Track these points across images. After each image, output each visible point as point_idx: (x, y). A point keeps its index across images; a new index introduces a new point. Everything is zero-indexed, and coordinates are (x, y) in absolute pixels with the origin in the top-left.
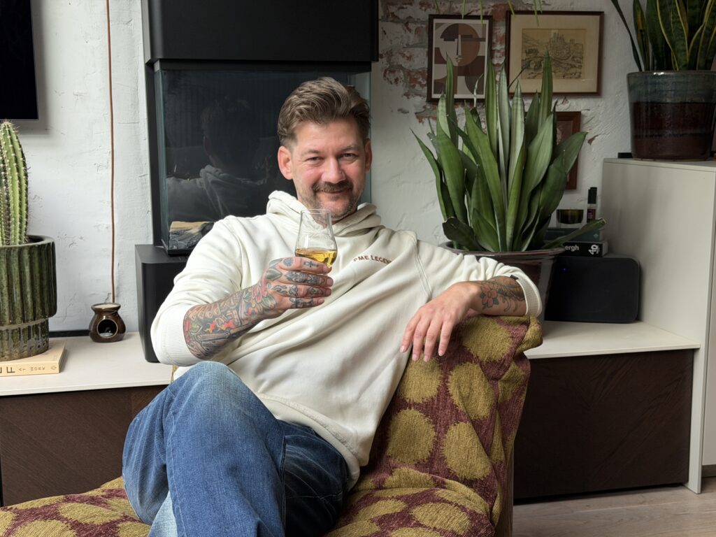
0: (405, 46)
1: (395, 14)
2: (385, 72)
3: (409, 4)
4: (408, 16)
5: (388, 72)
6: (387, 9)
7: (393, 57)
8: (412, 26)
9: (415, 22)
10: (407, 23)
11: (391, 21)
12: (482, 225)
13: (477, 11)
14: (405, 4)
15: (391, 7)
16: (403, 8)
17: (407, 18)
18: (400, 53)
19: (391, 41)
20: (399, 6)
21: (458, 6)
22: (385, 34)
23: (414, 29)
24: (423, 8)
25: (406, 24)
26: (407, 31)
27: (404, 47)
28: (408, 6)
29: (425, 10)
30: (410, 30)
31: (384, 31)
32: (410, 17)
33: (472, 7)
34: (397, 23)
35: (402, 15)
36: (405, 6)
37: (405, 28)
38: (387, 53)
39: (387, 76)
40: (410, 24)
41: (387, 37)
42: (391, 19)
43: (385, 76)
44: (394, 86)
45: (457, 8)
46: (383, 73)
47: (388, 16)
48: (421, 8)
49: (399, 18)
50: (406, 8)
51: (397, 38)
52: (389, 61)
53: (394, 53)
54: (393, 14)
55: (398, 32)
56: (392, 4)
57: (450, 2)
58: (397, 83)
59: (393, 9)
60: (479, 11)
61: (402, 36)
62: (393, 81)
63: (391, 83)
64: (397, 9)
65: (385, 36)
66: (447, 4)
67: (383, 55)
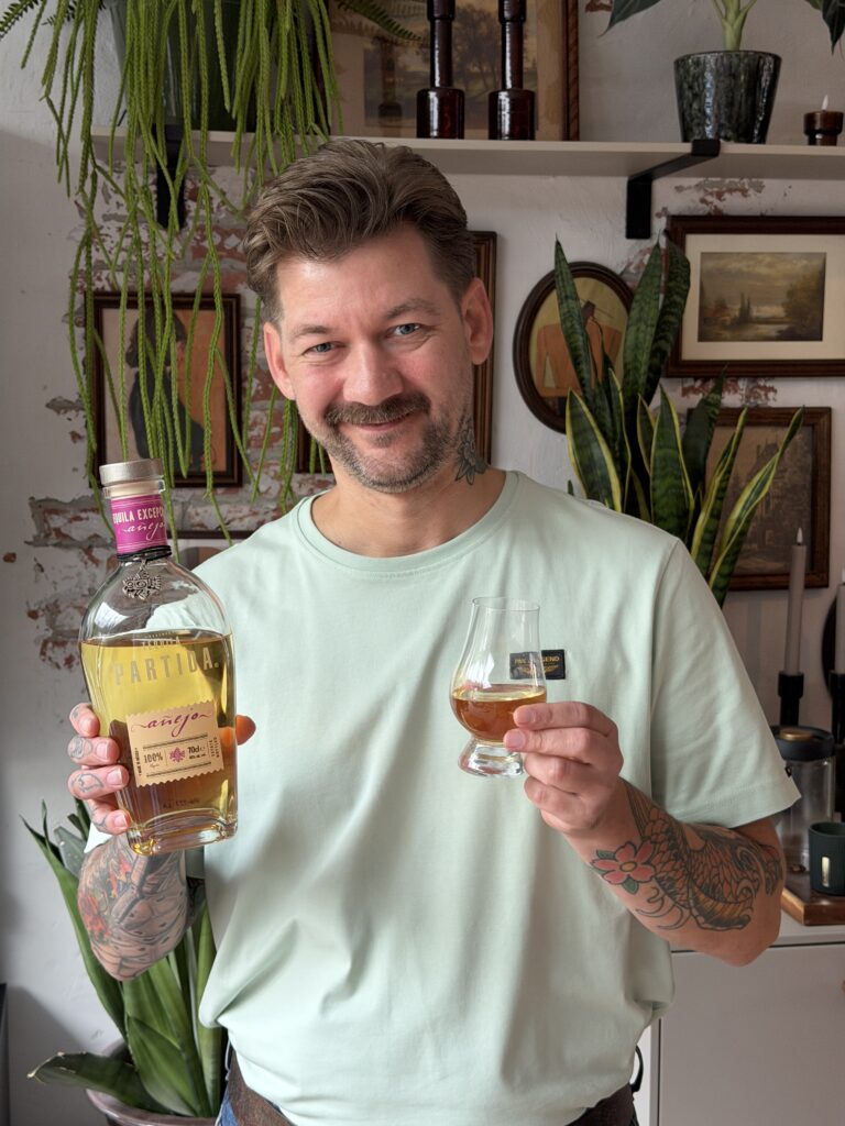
0: (86, 592)
1: (63, 531)
2: (45, 643)
3: (93, 510)
4: (92, 533)
5: (50, 645)
6: (45, 521)
7: (60, 617)
8: (98, 553)
10: (90, 547)
11: (55, 545)
13: (241, 519)
14: (85, 511)
15: (55, 517)
16: (80, 519)
17: (90, 538)
18: (75, 607)
19: (55, 583)
20: (70, 516)
21: (200, 510)
22: (42, 570)
23: (105, 559)
25: (88, 551)
26: (90, 563)
27: (84, 596)
28: (91, 514)
30: (96, 562)
31: (40, 565)
32: (96, 536)
33: (229, 512)
34: (67, 547)
35: (78, 532)
36: (83, 515)
37: (86, 557)
38: (47, 607)
39: (49, 653)
40: (95, 549)
41: (47, 577)
42: (55, 541)
43: (43, 653)
44: (64, 671)
45: (197, 514)
46: (39, 648)
47: (47, 536)
49: (71, 539)
50: (87, 519)
51: (67, 577)
52: (51, 624)
53: (62, 608)
54: (58, 531)
55: (70, 567)
56: (56, 512)
57: (183, 503)
58: (70, 667)
59: (57, 522)
60: (247, 520)
61: (79, 574)
62: (62, 662)
63: (58, 666)
64: (65, 521)
65: (43, 575)
66: (178, 509)
67: (41, 613)
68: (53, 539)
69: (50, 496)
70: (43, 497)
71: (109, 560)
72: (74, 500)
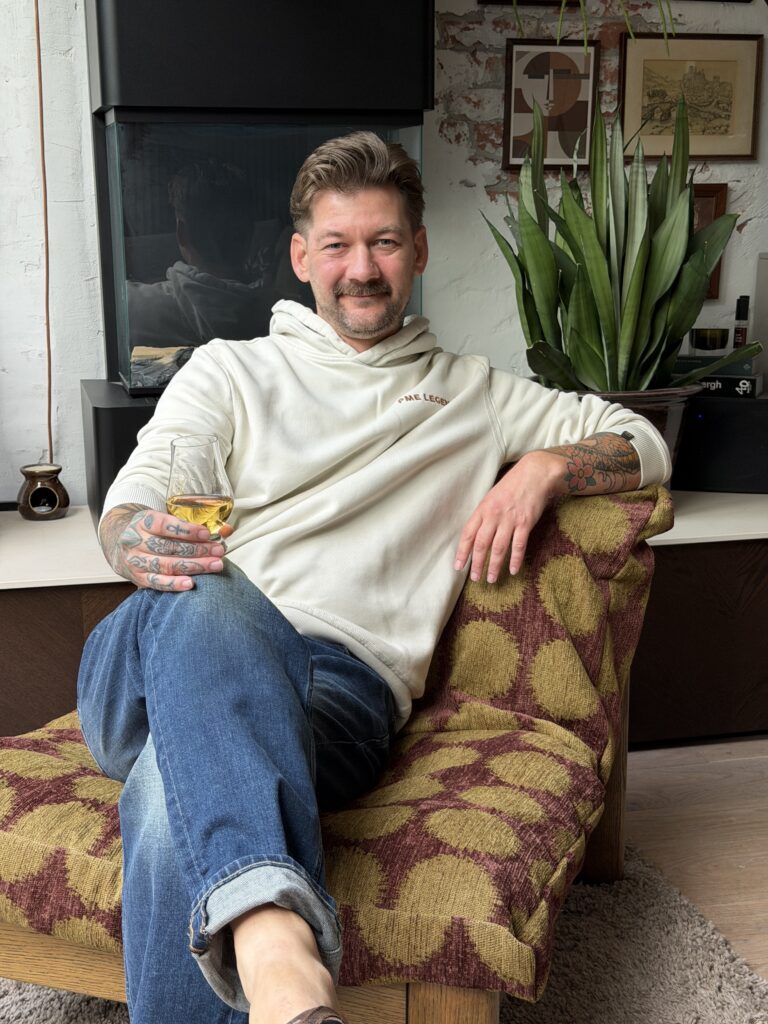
0: (471, 86)
1: (457, 38)
2: (442, 123)
3: (477, 23)
4: (476, 40)
5: (446, 125)
6: (447, 31)
7: (454, 103)
8: (482, 56)
9: (485, 50)
10: (475, 51)
11: (451, 49)
12: (583, 352)
13: (577, 33)
14: (472, 23)
15: (452, 27)
16: (469, 29)
17: (475, 44)
18: (463, 97)
19: (450, 77)
20: (462, 26)
21: (549, 25)
22: (442, 68)
23: (484, 60)
24: (499, 29)
25: (473, 54)
26: (474, 63)
27: (470, 88)
28: (476, 26)
29: (501, 32)
30: (478, 63)
31: (440, 64)
32: (479, 43)
33: (570, 27)
34: (459, 51)
35: (467, 39)
36: (471, 26)
37: (472, 59)
38: (446, 96)
39: (445, 131)
40: (478, 53)
41: (445, 73)
42: (452, 46)
43: (441, 131)
44: (454, 145)
45: (547, 28)
46: (438, 127)
47: (446, 42)
48: (494, 30)
49: (462, 45)
50: (473, 29)
51: (459, 73)
52: (447, 109)
53: (455, 96)
54: (453, 37)
55: (462, 66)
56: (453, 23)
57: (538, 19)
58: (459, 142)
59: (453, 31)
60: (581, 34)
61: (467, 71)
62: (453, 138)
63: (450, 141)
64: (459, 30)
65: (442, 71)
66: (534, 23)
67: (440, 100)
68: (450, 44)
69: (450, 11)
70: (444, 12)
71: (487, 61)
72: (466, 14)
